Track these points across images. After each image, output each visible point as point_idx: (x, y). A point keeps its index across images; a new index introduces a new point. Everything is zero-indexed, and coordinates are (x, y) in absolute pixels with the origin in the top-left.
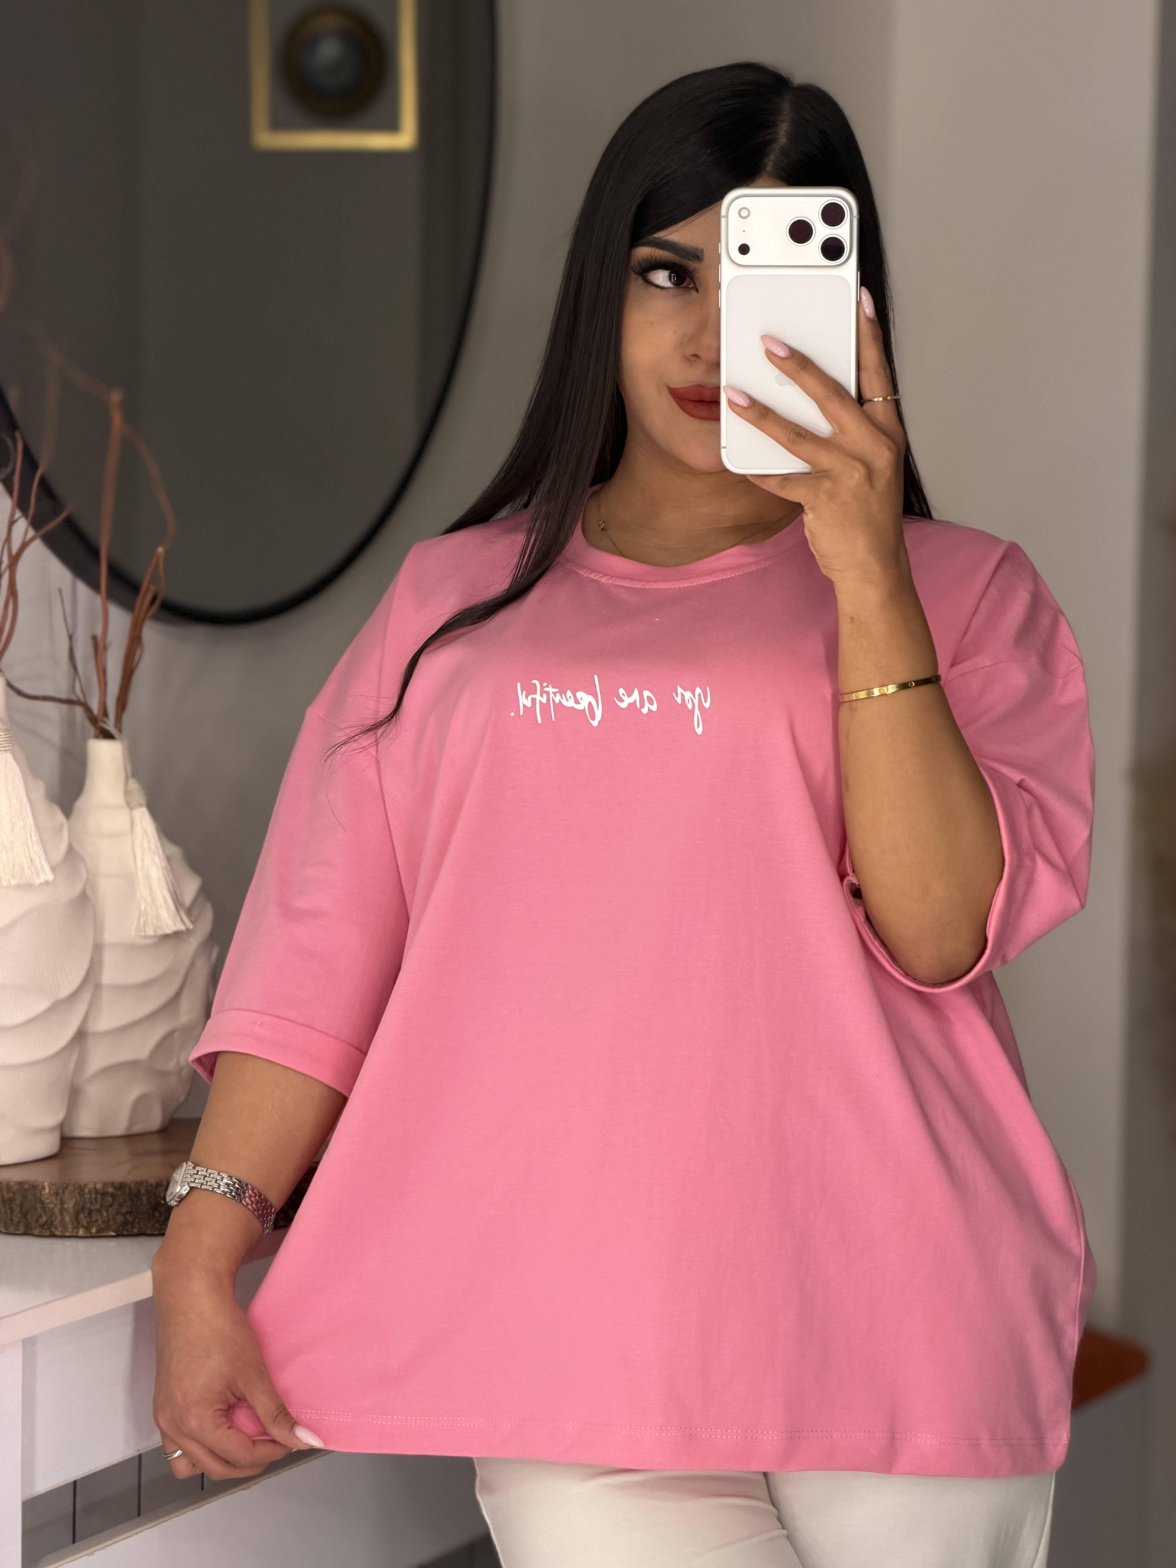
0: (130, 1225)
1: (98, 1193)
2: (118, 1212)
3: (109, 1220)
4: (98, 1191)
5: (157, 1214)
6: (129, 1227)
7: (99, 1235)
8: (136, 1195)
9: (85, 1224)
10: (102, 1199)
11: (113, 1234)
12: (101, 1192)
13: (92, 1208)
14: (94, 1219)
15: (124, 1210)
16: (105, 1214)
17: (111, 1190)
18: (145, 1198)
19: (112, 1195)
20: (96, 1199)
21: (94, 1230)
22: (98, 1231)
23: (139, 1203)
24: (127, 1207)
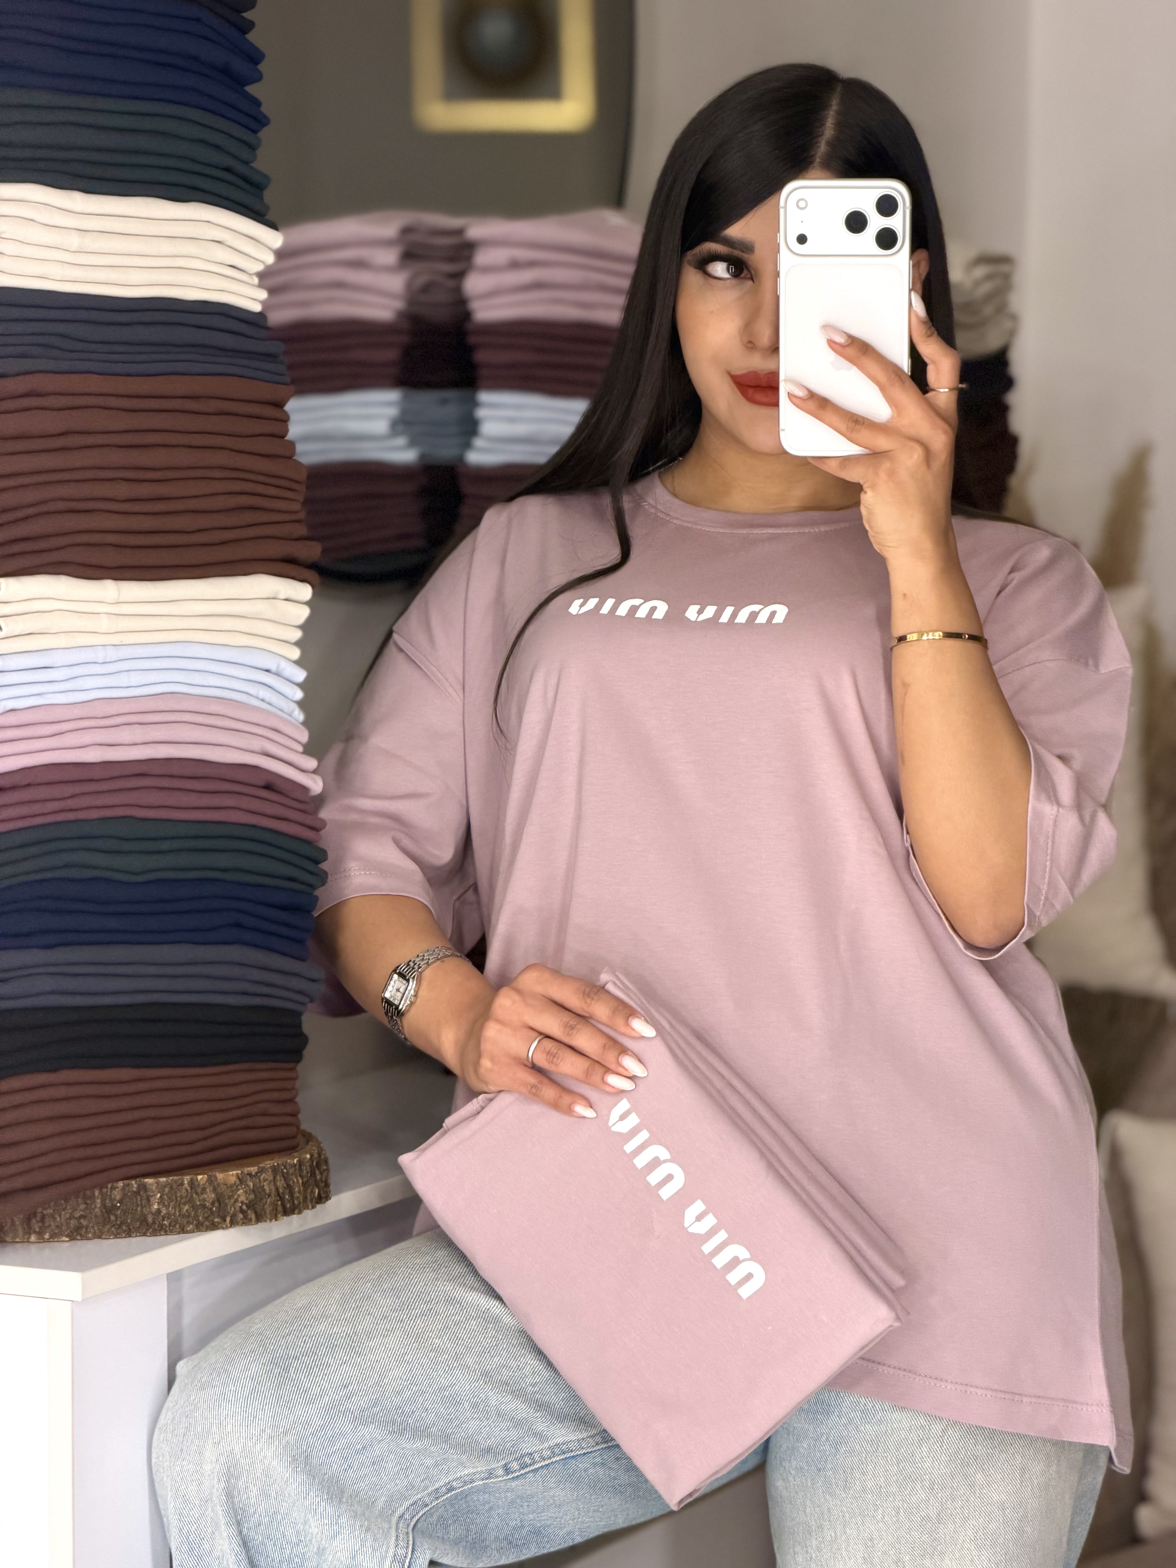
0: (84, 1230)
3: (62, 1225)
5: (113, 1218)
9: (37, 1230)
11: (67, 1239)
13: (45, 1212)
14: (47, 1224)
15: (77, 1214)
16: (58, 1219)
18: (99, 1201)
21: (47, 1236)
22: (51, 1237)
23: (93, 1207)
24: (81, 1210)
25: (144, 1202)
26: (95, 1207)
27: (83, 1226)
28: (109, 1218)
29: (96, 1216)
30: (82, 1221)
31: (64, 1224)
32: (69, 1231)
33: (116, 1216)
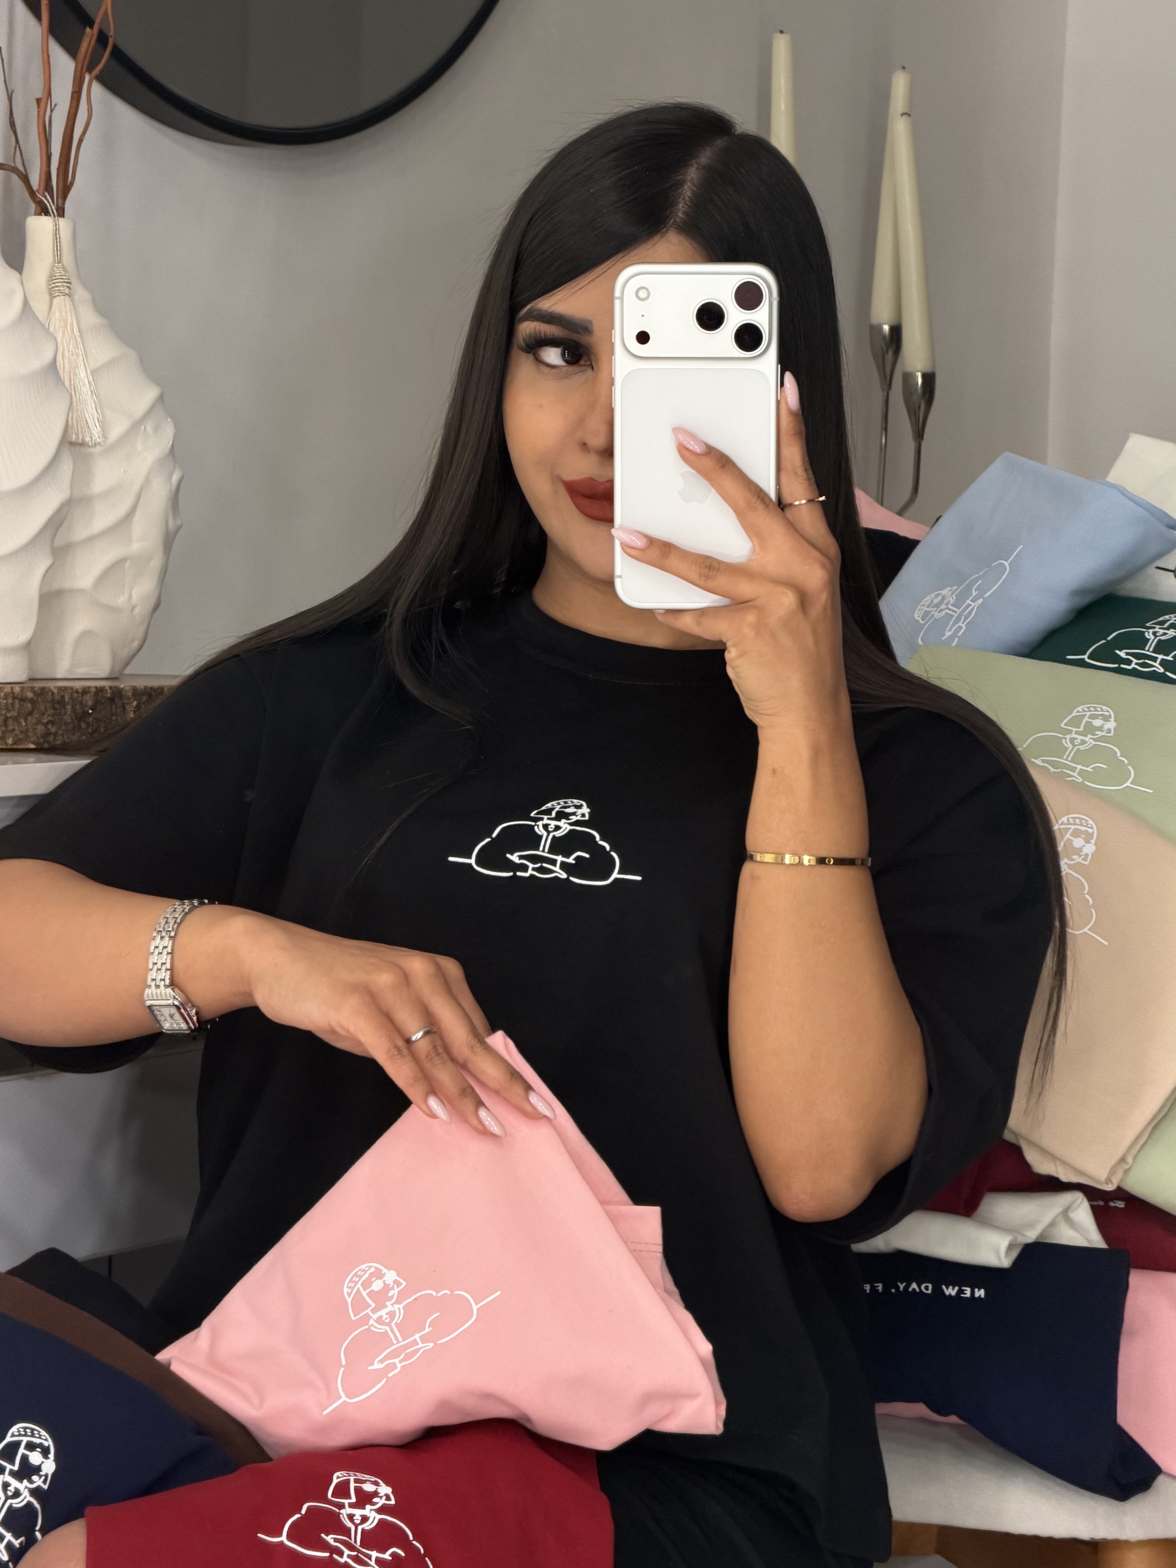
1: (17, 698)
2: (39, 722)
3: (27, 730)
4: (15, 695)
5: (83, 725)
6: (51, 738)
7: (16, 747)
8: (59, 702)
10: (21, 706)
12: (19, 697)
13: (8, 715)
14: (10, 728)
16: (24, 724)
17: (30, 695)
18: (69, 707)
19: (32, 701)
20: (13, 704)
21: (10, 741)
22: (15, 743)
23: (63, 712)
24: (49, 716)
25: (119, 710)
26: (65, 714)
27: (51, 733)
28: (80, 725)
29: (66, 724)
30: (50, 726)
31: (31, 730)
32: (35, 737)
33: (88, 724)
